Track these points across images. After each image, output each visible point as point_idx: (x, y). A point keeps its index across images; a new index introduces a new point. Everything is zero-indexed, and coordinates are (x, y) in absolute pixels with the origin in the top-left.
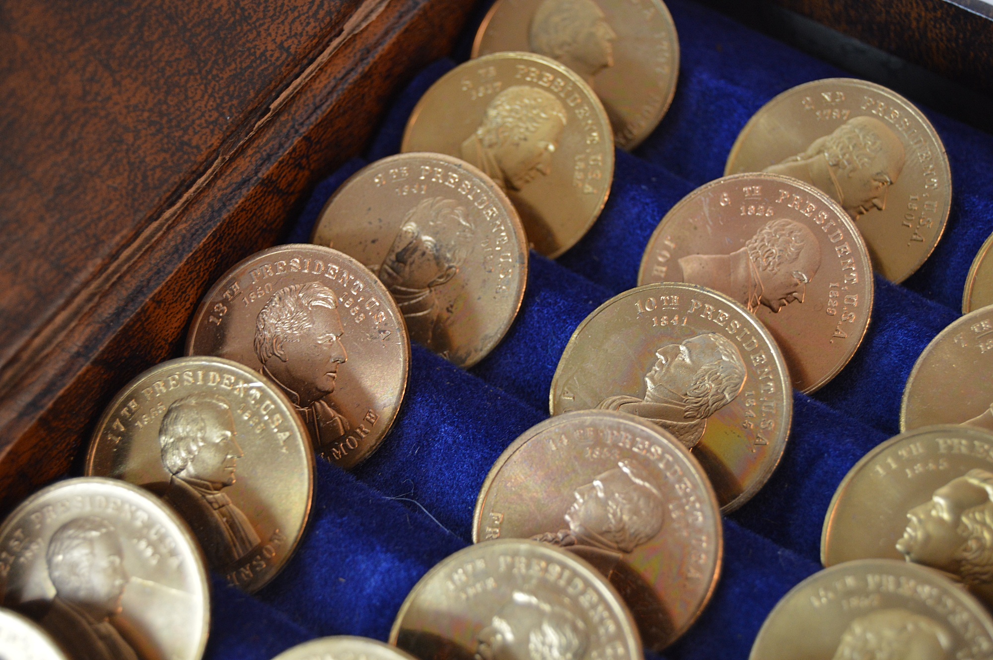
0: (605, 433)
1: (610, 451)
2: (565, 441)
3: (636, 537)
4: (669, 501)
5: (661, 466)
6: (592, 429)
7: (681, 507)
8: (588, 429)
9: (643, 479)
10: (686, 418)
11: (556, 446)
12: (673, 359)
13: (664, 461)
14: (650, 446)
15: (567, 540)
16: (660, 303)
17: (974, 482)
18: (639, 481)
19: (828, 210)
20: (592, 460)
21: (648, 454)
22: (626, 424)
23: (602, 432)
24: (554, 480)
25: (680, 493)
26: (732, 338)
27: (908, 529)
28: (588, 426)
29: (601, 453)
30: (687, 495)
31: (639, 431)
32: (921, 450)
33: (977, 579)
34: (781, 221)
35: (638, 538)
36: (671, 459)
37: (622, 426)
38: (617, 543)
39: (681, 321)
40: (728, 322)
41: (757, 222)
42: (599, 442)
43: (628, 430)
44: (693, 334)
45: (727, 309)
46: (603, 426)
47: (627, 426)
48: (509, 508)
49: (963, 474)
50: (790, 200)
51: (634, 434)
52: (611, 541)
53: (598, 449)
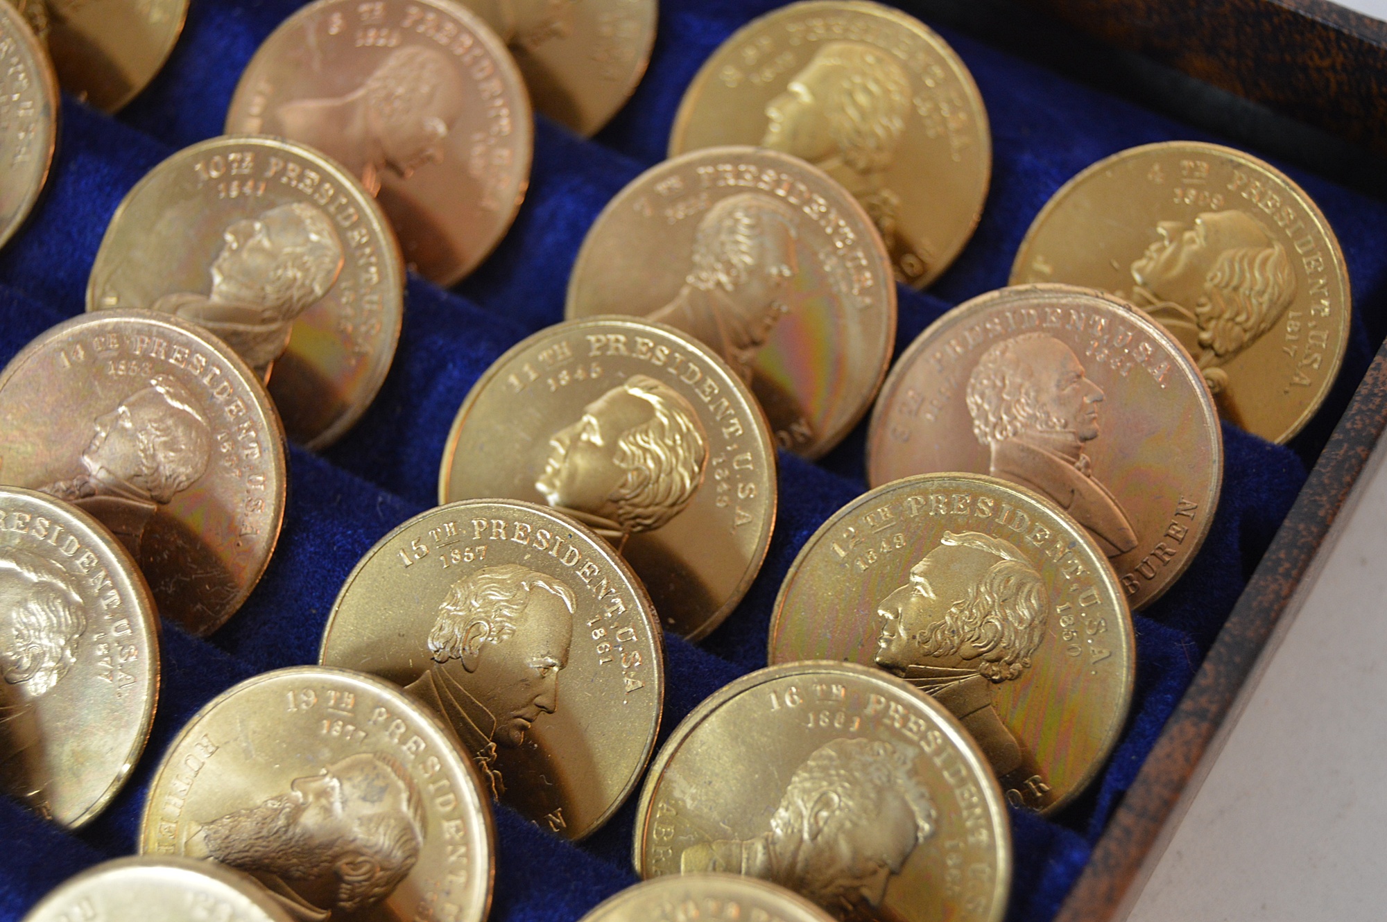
0: (133, 339)
1: (139, 366)
2: (81, 353)
3: (175, 479)
4: (215, 430)
5: (206, 381)
6: (115, 335)
7: (231, 438)
8: (111, 336)
9: (182, 401)
10: (264, 321)
11: (69, 360)
12: (246, 240)
13: (210, 376)
14: (191, 354)
15: (85, 490)
16: (229, 165)
17: (636, 392)
18: (177, 404)
19: (472, 34)
20: (115, 378)
21: (190, 368)
22: (160, 327)
23: (129, 338)
24: (68, 407)
25: (231, 418)
26: (324, 209)
27: (552, 461)
28: (110, 332)
29: (128, 369)
30: (239, 420)
31: (176, 335)
32: (568, 352)
33: (639, 524)
34: (409, 50)
35: (177, 482)
36: (218, 372)
37: (155, 330)
38: (150, 490)
39: (255, 188)
40: (317, 187)
41: (377, 55)
42: (124, 354)
43: (162, 334)
44: (272, 205)
45: (316, 168)
46: (130, 331)
47: (161, 330)
48: (10, 449)
49: (621, 383)
50: (420, 21)
51: (170, 340)
52: (141, 488)
53: (123, 362)
